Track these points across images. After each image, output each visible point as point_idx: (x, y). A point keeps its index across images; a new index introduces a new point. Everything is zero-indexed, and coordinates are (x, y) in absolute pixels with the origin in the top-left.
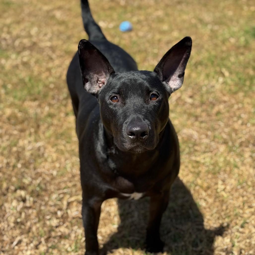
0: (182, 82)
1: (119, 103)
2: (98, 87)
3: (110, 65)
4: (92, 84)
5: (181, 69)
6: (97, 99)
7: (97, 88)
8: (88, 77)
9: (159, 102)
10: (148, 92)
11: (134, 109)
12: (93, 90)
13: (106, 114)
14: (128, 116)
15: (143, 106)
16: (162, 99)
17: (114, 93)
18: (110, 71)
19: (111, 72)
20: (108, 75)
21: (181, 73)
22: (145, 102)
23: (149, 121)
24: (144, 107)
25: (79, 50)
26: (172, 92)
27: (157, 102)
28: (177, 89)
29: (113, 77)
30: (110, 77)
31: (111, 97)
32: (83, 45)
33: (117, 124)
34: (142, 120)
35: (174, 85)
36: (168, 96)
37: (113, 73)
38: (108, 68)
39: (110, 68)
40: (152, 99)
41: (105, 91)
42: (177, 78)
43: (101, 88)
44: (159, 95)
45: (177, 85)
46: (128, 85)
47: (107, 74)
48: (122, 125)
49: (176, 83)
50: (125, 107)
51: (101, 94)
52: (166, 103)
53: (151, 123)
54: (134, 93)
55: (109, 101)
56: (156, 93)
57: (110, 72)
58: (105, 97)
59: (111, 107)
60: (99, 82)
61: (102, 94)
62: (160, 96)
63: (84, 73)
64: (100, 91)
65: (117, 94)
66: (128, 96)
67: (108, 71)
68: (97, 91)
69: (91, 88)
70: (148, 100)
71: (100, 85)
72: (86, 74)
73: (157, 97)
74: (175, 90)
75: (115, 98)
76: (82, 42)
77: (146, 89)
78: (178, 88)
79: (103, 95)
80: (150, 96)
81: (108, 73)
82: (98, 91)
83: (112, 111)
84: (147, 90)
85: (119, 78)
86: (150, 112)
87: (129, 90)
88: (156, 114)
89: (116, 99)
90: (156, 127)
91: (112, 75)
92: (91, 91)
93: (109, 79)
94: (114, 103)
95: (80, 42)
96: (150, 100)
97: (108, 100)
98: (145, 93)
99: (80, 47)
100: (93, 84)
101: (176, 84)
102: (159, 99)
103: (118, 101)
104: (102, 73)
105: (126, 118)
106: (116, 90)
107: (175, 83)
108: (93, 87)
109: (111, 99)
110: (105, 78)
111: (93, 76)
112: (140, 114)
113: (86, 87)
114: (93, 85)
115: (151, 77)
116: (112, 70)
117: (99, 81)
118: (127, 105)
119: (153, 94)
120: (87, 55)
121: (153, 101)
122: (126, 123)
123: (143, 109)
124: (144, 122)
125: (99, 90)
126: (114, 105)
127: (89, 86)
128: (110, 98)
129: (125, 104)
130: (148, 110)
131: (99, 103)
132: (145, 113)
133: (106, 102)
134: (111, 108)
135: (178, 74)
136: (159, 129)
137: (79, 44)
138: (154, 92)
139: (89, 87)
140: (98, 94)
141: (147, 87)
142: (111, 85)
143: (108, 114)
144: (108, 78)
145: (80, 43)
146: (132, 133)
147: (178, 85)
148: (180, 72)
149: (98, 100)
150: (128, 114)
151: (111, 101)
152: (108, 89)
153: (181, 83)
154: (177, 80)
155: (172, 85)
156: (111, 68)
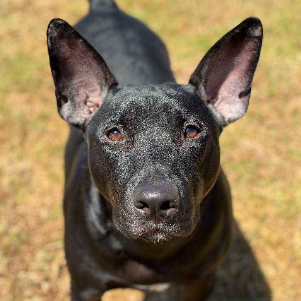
0: (245, 107)
1: (123, 142)
2: (87, 113)
3: (109, 70)
4: (75, 107)
5: (244, 82)
6: (84, 136)
7: (84, 114)
8: (66, 93)
9: (202, 141)
10: (181, 121)
11: (152, 154)
12: (76, 118)
13: (98, 164)
14: (139, 168)
15: (170, 149)
16: (208, 136)
17: (113, 122)
18: (108, 82)
19: (110, 84)
20: (106, 89)
21: (243, 90)
22: (174, 141)
23: (180, 177)
24: (171, 151)
25: (49, 41)
26: (225, 125)
27: (197, 141)
28: (235, 120)
29: (114, 94)
30: (108, 92)
31: (108, 129)
32: (56, 31)
33: (117, 184)
34: (167, 175)
35: (231, 112)
36: (218, 131)
37: (114, 86)
38: (106, 75)
39: (108, 77)
40: (187, 136)
41: (97, 119)
42: (237, 99)
43: (93, 114)
44: (201, 127)
45: (236, 112)
46: (141, 107)
47: (104, 88)
48: (124, 186)
49: (235, 109)
50: (133, 150)
51: (90, 125)
52: (214, 144)
53: (184, 183)
54: (151, 123)
55: (103, 138)
56: (196, 125)
57: (108, 85)
58: (97, 130)
59: (107, 149)
60: (88, 104)
61: (92, 125)
62: (203, 130)
63: (60, 85)
64: (90, 119)
65: (119, 124)
66: (141, 128)
67: (106, 82)
68: (83, 120)
69: (73, 114)
70: (180, 137)
71: (92, 109)
72: (64, 87)
73: (198, 131)
74: (230, 121)
75: (116, 132)
76: (55, 24)
77: (176, 115)
78: (237, 118)
79: (93, 127)
80: (185, 130)
81: (105, 86)
82: (86, 120)
83: (109, 157)
84: (179, 117)
85: (125, 95)
86: (184, 161)
87: (142, 116)
88: (196, 165)
89: (117, 134)
90: (195, 191)
91: (112, 90)
92: (72, 119)
93: (107, 96)
94: (113, 142)
95: (50, 23)
96: (183, 136)
97: (102, 136)
98: (174, 123)
99: (51, 33)
100: (77, 106)
101: (233, 111)
102: (202, 136)
103: (121, 138)
104: (94, 86)
105: (134, 172)
106: (117, 117)
107: (233, 107)
108: (76, 113)
109: (108, 135)
110: (100, 95)
111: (78, 92)
112: (163, 163)
113: (64, 112)
114: (76, 109)
115: (187, 93)
116: (113, 80)
117: (90, 102)
118: (137, 146)
119: (190, 127)
120: (65, 49)
121: (189, 139)
122: (133, 182)
123: (169, 155)
124: (170, 180)
125: (88, 119)
126: (112, 145)
127: (69, 109)
128: (106, 132)
129: (133, 143)
130: (178, 156)
131: (88, 141)
132: (174, 163)
133: (98, 140)
134: (107, 151)
135: (237, 91)
136: (201, 194)
137: (49, 27)
138: (192, 123)
139: (69, 111)
140: (85, 126)
141: (177, 111)
142: (108, 108)
143: (101, 163)
144: (104, 95)
145: (51, 26)
146: (143, 204)
147: (238, 112)
148: (241, 87)
149: (86, 135)
150: (139, 164)
151: (107, 138)
152: (103, 115)
153: (243, 108)
154: (237, 102)
155: (226, 111)
156: (110, 77)
